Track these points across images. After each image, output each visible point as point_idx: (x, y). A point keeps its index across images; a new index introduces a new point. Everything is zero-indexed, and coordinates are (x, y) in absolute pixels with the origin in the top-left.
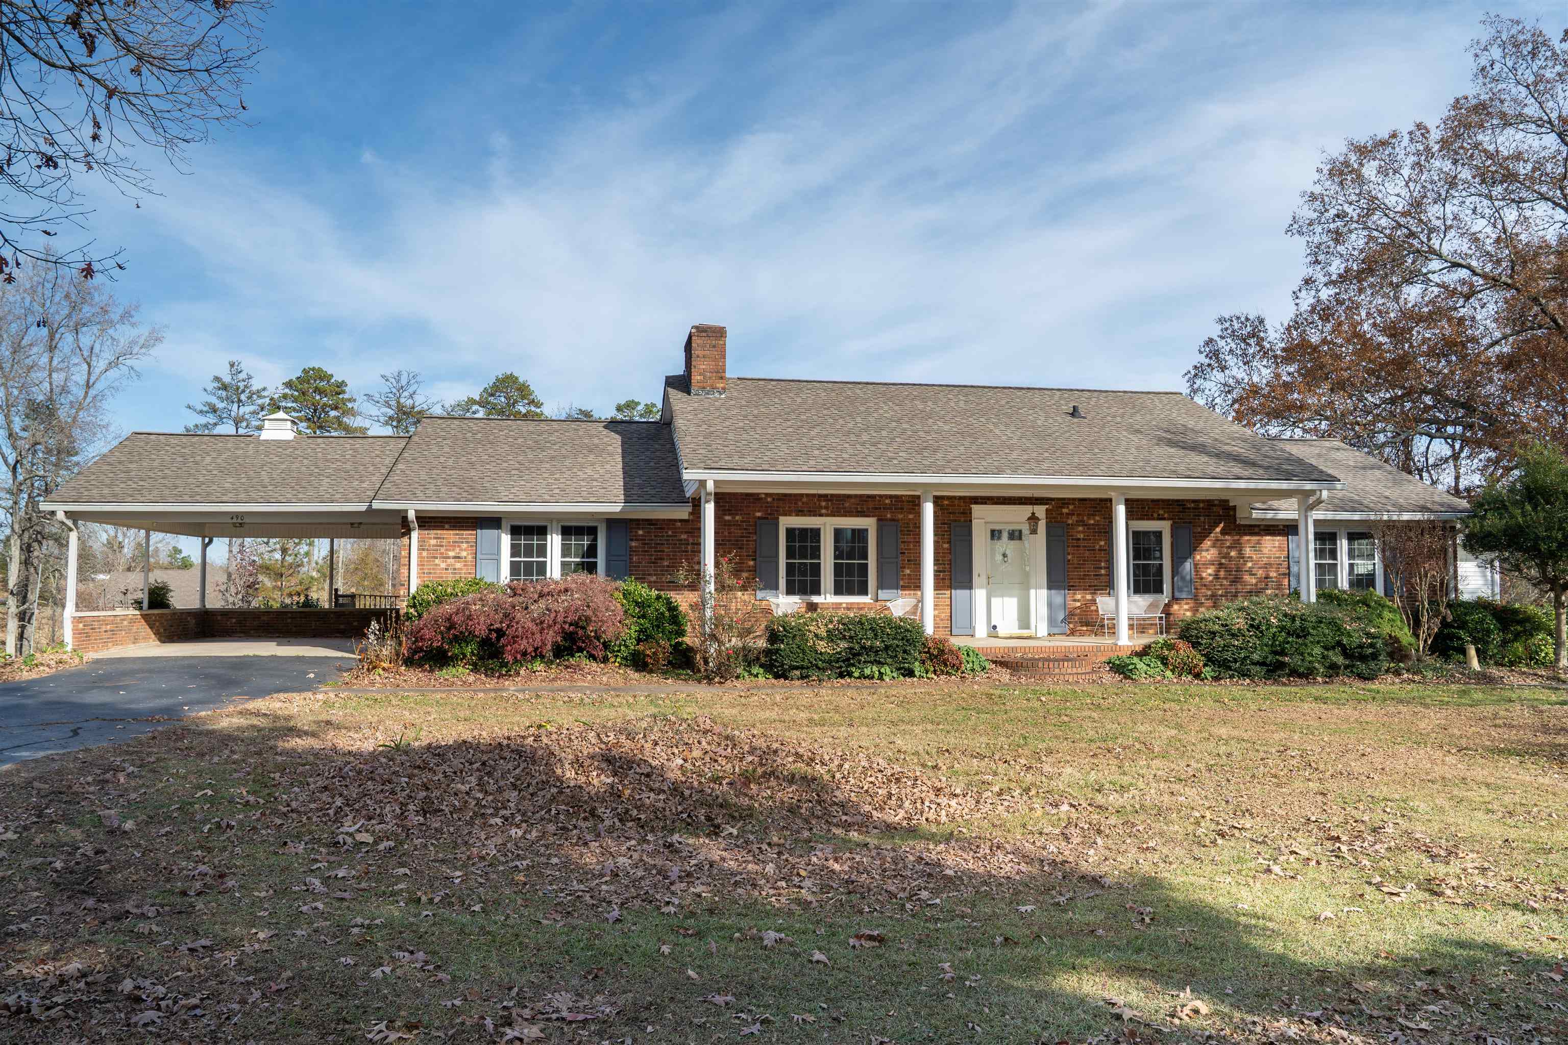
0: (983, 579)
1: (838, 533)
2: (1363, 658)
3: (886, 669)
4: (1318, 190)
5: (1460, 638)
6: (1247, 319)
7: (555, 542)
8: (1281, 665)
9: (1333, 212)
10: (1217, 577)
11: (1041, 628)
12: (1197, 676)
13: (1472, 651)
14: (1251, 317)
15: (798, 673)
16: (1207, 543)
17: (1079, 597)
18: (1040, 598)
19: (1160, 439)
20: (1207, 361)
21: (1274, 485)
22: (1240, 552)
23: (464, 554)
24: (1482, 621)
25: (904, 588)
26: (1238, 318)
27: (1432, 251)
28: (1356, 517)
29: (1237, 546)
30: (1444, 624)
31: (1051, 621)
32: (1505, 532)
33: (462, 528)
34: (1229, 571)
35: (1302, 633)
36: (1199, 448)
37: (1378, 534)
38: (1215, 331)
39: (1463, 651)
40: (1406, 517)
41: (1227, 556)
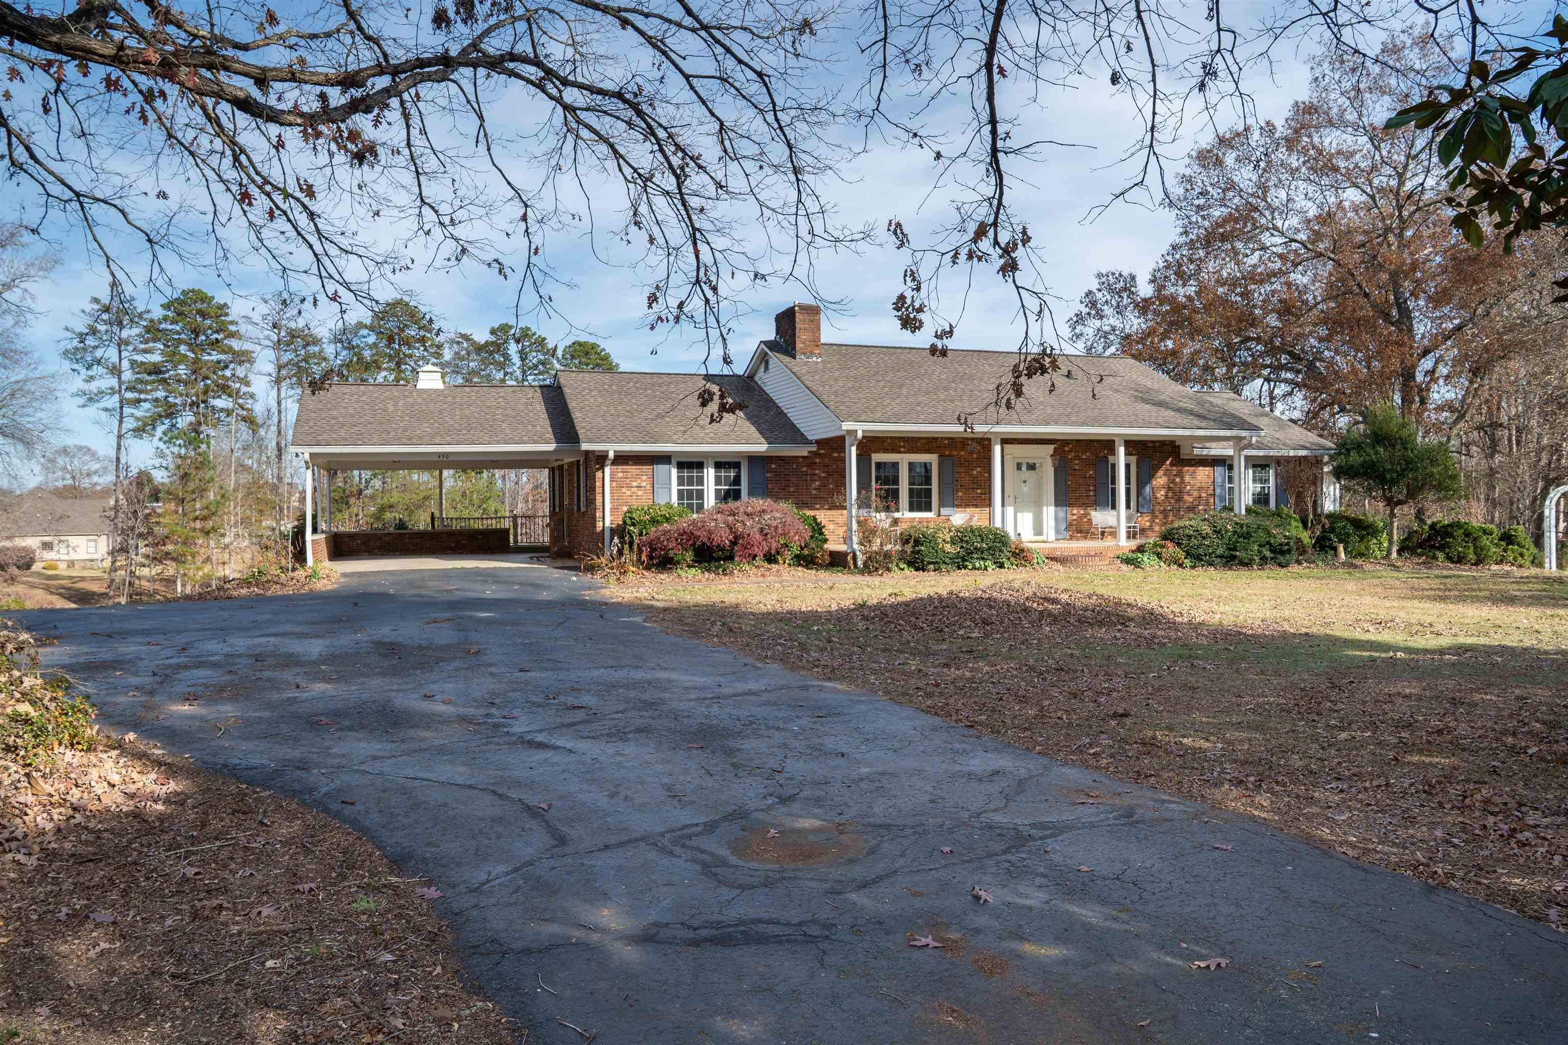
0: (1012, 498)
1: (911, 465)
2: (1282, 553)
3: (988, 563)
4: (1188, 172)
5: (1330, 540)
6: (1121, 275)
7: (710, 474)
8: (1233, 557)
9: (1198, 190)
10: (1166, 496)
11: (1050, 532)
12: (1180, 565)
13: (1341, 548)
14: (1125, 274)
15: (932, 566)
16: (1161, 472)
17: (1075, 512)
18: (1049, 512)
19: (1136, 397)
20: (1087, 310)
21: (1215, 433)
22: (1182, 478)
23: (644, 484)
24: (1344, 527)
25: (958, 506)
26: (1113, 274)
27: (1275, 228)
28: (1261, 453)
29: (1180, 474)
30: (1324, 530)
31: (1057, 531)
32: (1362, 466)
33: (642, 464)
34: (1175, 493)
35: (1247, 536)
36: (1161, 404)
37: (1273, 465)
38: (1094, 285)
39: (1335, 549)
40: (1292, 453)
41: (1173, 482)
